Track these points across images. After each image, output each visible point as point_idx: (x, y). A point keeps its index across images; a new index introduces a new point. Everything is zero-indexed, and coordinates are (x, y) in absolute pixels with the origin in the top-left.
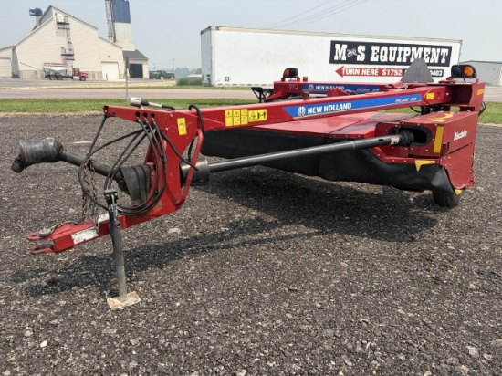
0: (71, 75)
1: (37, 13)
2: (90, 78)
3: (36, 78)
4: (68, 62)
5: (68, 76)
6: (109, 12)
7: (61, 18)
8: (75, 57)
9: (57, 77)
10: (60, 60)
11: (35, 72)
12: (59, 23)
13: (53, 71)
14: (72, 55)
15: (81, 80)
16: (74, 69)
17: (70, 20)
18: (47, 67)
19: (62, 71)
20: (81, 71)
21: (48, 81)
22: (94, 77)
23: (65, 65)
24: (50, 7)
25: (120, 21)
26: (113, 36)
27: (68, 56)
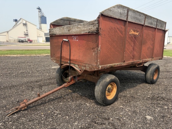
0: (27, 41)
1: (16, 21)
2: (33, 42)
3: (15, 42)
4: (26, 37)
5: (26, 41)
6: (40, 20)
7: (24, 22)
8: (28, 35)
9: (22, 41)
10: (23, 36)
11: (15, 40)
12: (23, 24)
13: (21, 40)
14: (28, 34)
15: (30, 43)
16: (28, 39)
17: (27, 23)
18: (19, 38)
19: (24, 40)
20: (30, 39)
21: (19, 43)
22: (34, 41)
23: (25, 37)
24: (21, 19)
25: (43, 23)
26: (41, 28)
27: (26, 35)
